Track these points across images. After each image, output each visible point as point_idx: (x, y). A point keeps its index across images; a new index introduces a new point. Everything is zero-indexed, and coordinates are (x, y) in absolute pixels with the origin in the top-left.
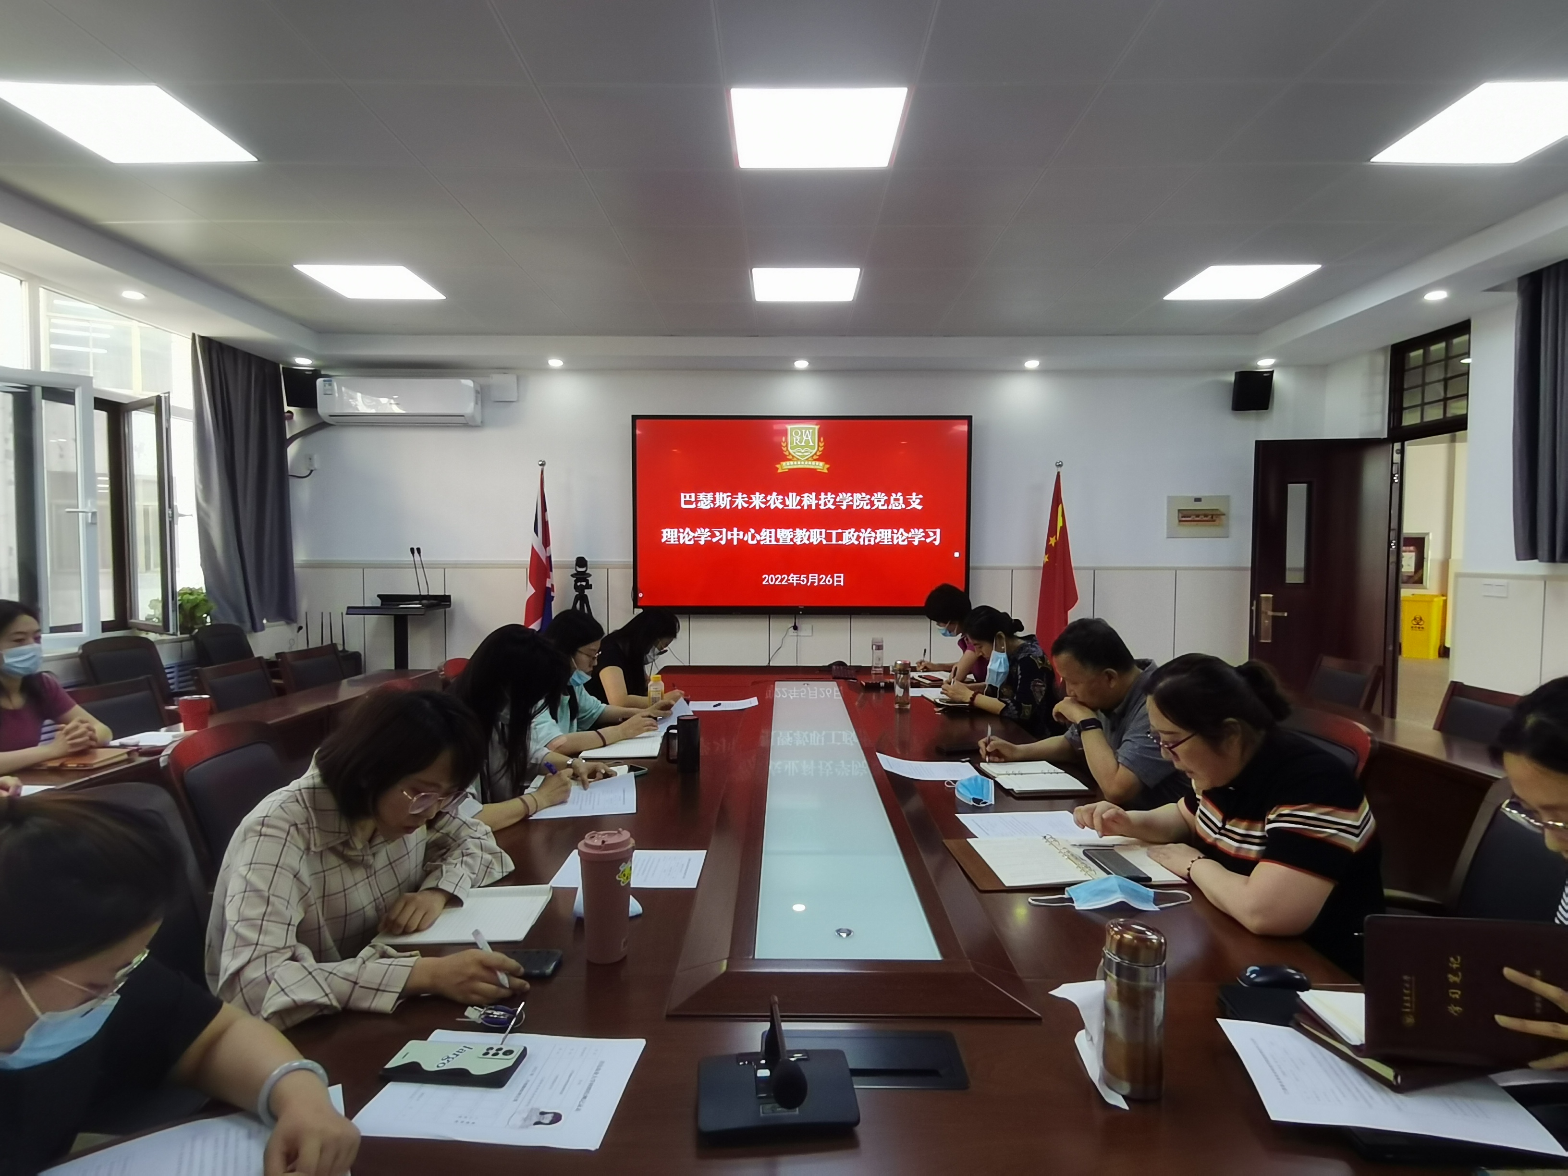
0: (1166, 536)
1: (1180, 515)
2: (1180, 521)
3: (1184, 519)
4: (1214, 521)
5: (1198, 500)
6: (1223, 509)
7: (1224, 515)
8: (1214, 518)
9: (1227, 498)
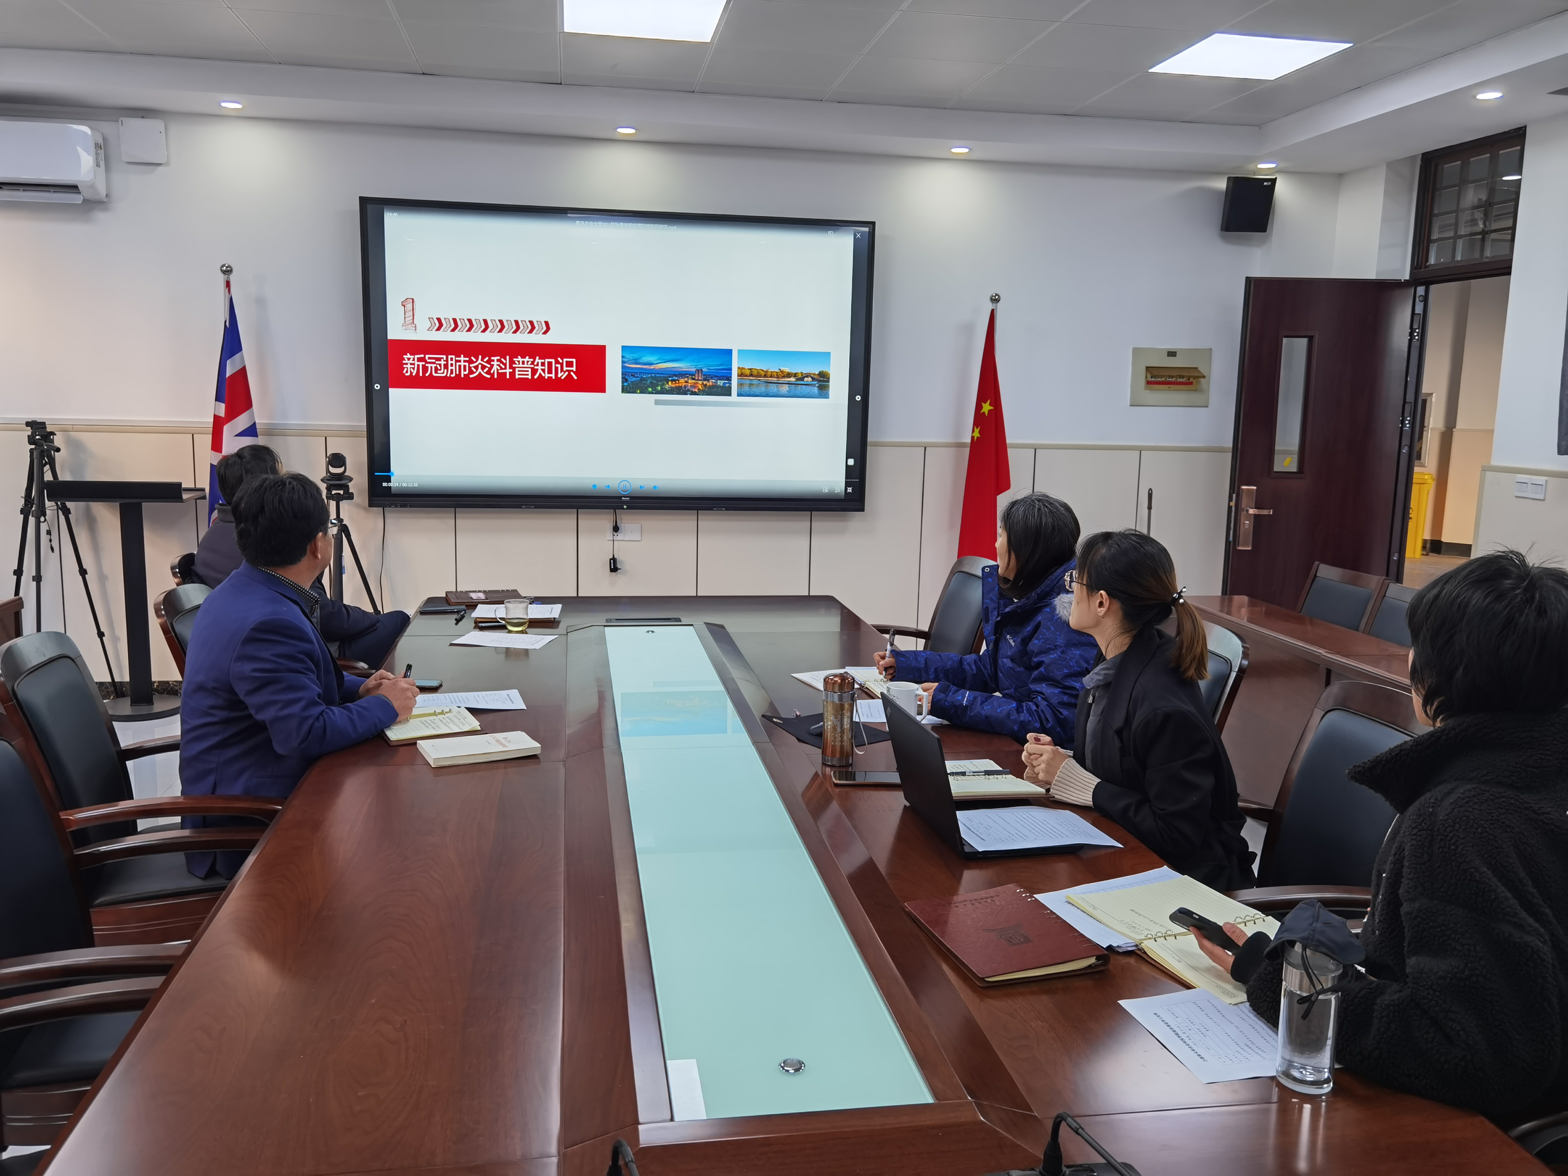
0: (1129, 404)
1: (1149, 375)
2: (1148, 383)
3: (1153, 379)
4: (1191, 383)
5: (1172, 354)
6: (1203, 370)
7: (1204, 377)
8: (1191, 380)
9: (1208, 353)
